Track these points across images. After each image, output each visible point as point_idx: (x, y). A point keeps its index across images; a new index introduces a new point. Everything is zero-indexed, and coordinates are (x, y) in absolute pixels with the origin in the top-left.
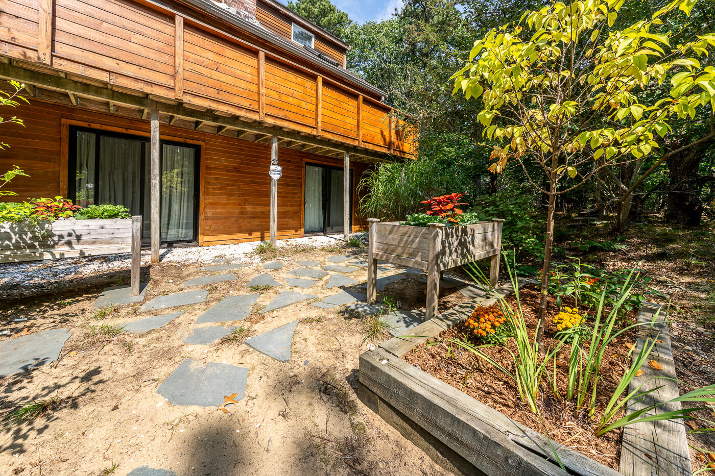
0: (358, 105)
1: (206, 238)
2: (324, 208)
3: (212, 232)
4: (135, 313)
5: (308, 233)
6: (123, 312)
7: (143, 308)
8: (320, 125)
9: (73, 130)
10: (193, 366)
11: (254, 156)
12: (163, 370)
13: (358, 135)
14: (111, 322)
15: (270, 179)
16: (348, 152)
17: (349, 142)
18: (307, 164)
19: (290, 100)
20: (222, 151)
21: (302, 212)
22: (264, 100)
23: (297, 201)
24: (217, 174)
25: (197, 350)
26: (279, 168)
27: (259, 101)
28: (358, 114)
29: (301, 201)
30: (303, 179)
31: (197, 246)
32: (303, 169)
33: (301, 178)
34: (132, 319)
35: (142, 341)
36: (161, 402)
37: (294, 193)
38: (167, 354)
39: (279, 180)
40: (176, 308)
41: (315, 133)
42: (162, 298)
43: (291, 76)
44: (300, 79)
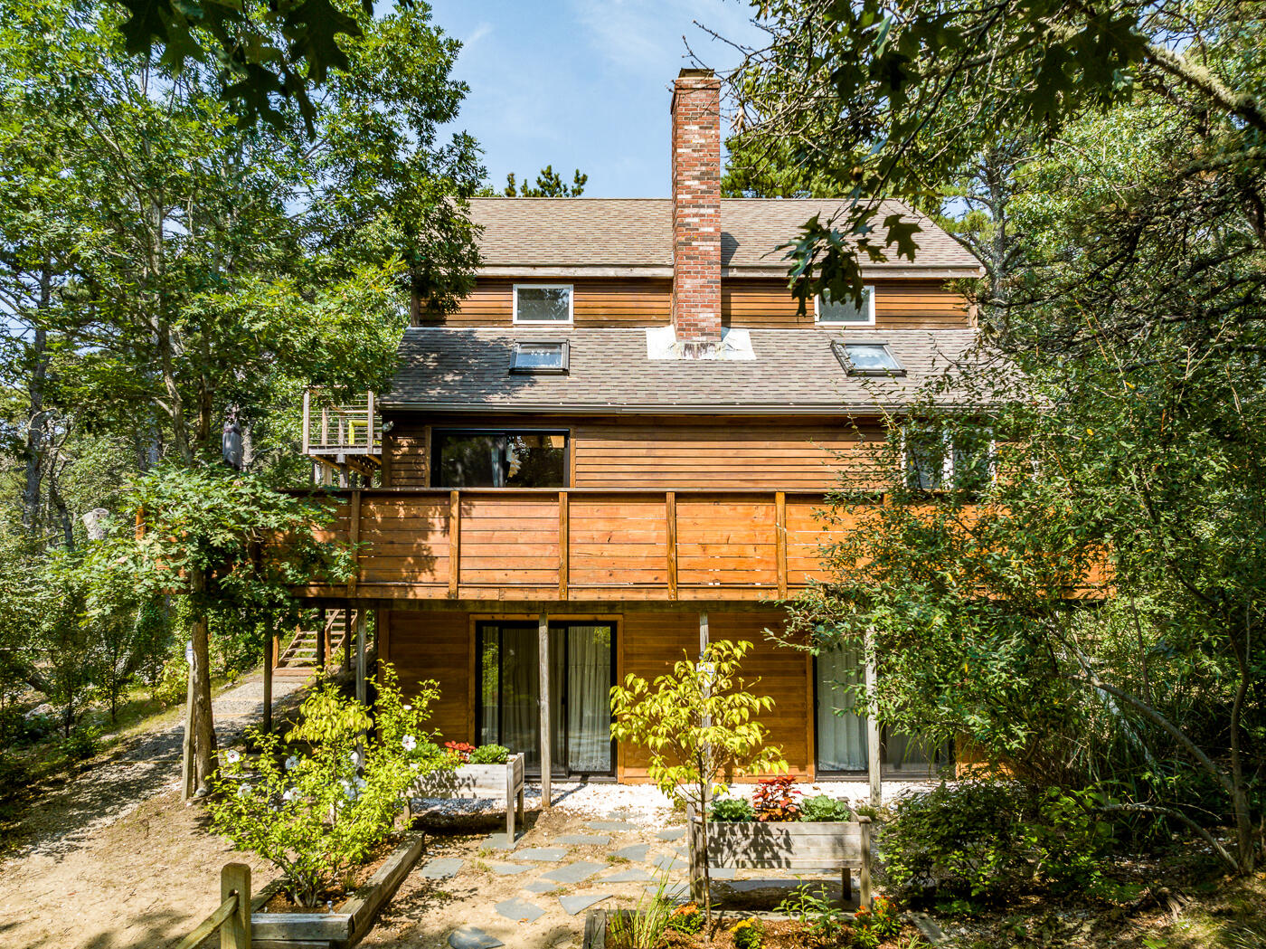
1: (629, 772)
3: (638, 761)
4: (505, 858)
5: (828, 773)
6: (497, 856)
7: (511, 856)
8: (783, 581)
9: (480, 624)
10: (518, 902)
12: (501, 899)
14: (487, 862)
19: (725, 548)
23: (795, 706)
24: (643, 664)
25: (527, 894)
29: (805, 705)
31: (615, 783)
34: (501, 863)
35: (500, 880)
36: (493, 911)
37: (790, 689)
38: (509, 891)
40: (534, 862)
42: (530, 849)
43: (725, 508)
44: (741, 508)
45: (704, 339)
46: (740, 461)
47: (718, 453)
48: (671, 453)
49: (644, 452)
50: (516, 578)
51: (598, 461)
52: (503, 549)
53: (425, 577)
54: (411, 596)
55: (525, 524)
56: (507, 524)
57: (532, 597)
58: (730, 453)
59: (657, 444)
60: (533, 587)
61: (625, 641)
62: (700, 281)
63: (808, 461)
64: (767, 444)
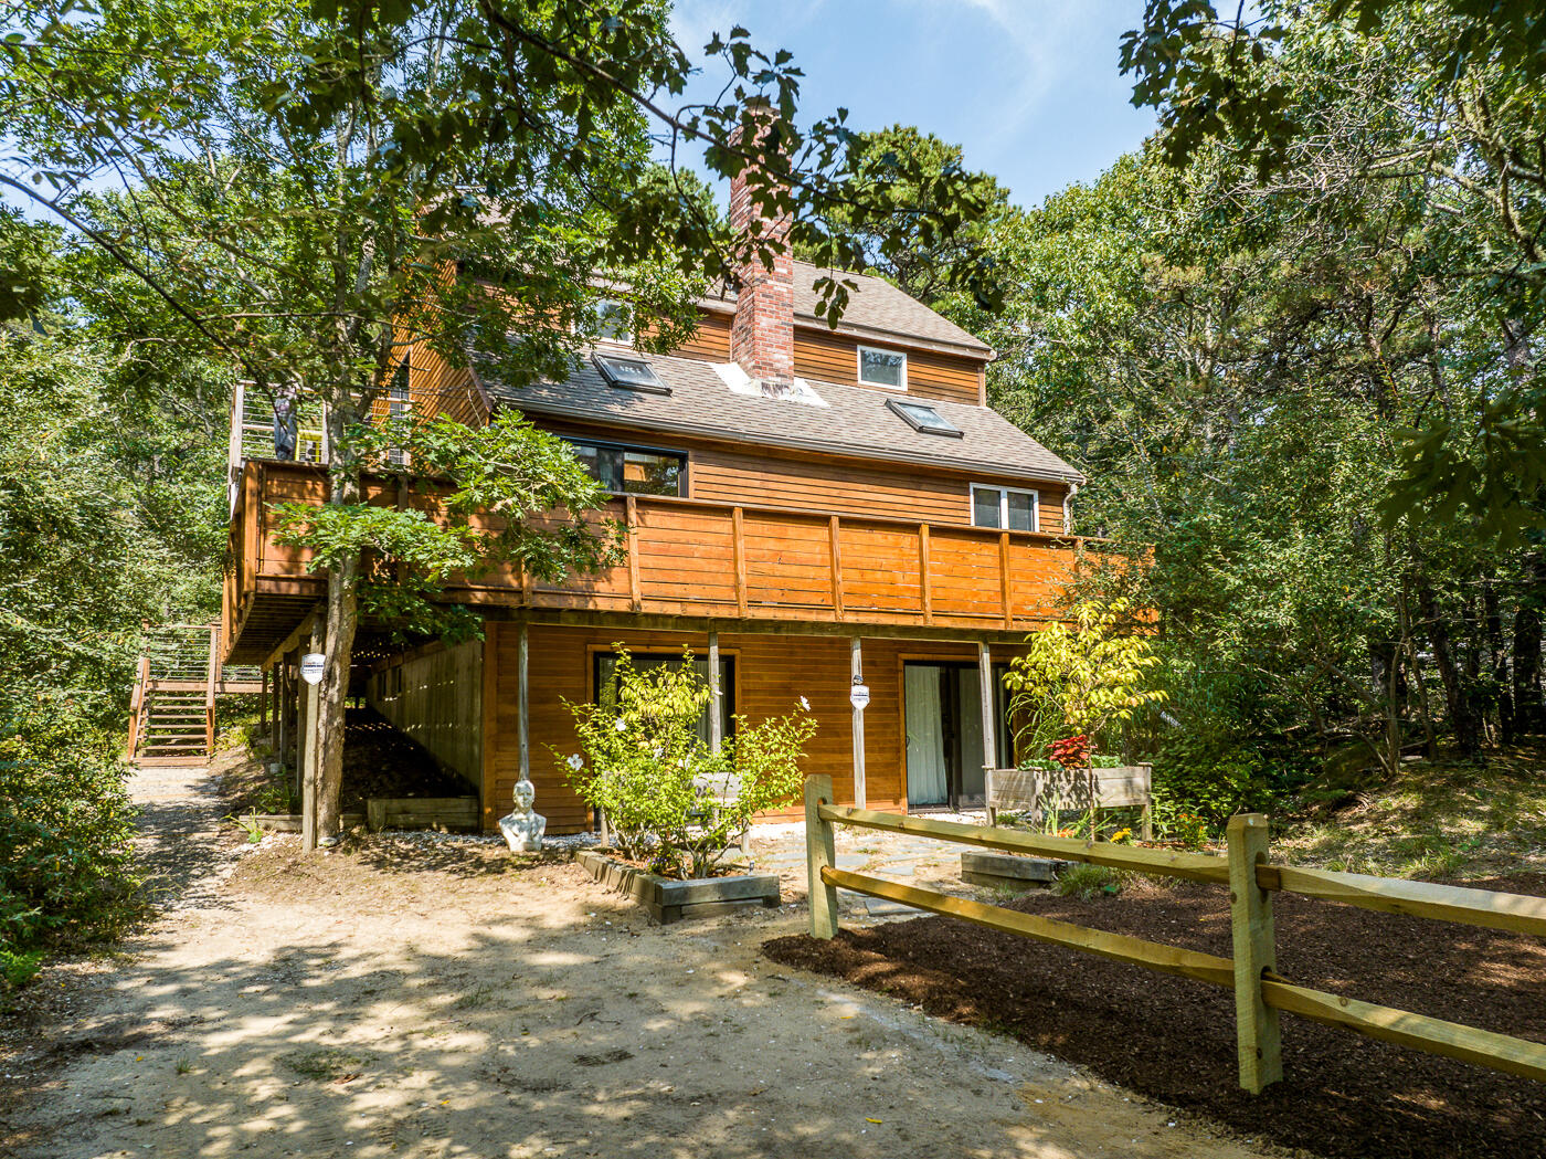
0: (1001, 550)
2: (947, 753)
5: (916, 806)
8: (928, 608)
9: (597, 656)
11: (811, 662)
13: (1004, 609)
15: (850, 709)
16: (985, 642)
17: (987, 626)
18: (908, 662)
19: (879, 575)
20: (759, 660)
21: (902, 764)
22: (841, 589)
23: (890, 741)
26: (865, 690)
27: (833, 592)
28: (1002, 568)
29: (898, 740)
30: (901, 695)
32: (900, 675)
33: (896, 694)
37: (886, 726)
39: (865, 710)
41: (920, 622)
43: (878, 536)
44: (891, 537)
45: (779, 380)
46: (843, 501)
47: (824, 491)
48: (782, 486)
49: (757, 484)
50: (694, 593)
51: (715, 487)
52: (680, 563)
53: (602, 586)
54: (591, 606)
55: (700, 537)
56: (683, 536)
57: (713, 613)
58: (835, 492)
59: (770, 477)
60: (714, 603)
61: (743, 677)
62: (775, 321)
63: (898, 507)
64: (864, 487)
